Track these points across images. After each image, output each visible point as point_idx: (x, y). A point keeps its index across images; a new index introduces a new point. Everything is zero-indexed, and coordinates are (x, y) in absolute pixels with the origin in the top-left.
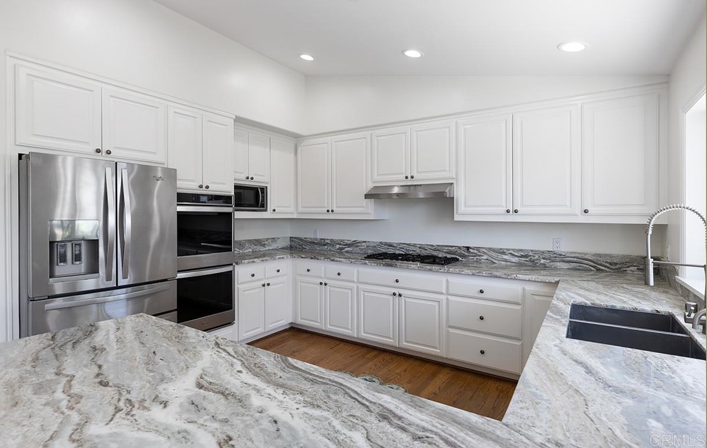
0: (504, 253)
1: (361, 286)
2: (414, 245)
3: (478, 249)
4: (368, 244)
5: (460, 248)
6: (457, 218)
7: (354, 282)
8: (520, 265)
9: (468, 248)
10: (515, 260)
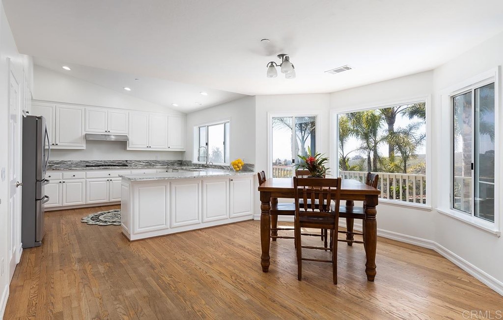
0: (140, 162)
1: (87, 180)
2: (101, 161)
3: (131, 161)
4: (72, 162)
5: (123, 161)
6: (128, 149)
7: (84, 178)
8: (146, 165)
9: (127, 161)
10: (144, 164)
